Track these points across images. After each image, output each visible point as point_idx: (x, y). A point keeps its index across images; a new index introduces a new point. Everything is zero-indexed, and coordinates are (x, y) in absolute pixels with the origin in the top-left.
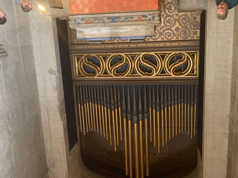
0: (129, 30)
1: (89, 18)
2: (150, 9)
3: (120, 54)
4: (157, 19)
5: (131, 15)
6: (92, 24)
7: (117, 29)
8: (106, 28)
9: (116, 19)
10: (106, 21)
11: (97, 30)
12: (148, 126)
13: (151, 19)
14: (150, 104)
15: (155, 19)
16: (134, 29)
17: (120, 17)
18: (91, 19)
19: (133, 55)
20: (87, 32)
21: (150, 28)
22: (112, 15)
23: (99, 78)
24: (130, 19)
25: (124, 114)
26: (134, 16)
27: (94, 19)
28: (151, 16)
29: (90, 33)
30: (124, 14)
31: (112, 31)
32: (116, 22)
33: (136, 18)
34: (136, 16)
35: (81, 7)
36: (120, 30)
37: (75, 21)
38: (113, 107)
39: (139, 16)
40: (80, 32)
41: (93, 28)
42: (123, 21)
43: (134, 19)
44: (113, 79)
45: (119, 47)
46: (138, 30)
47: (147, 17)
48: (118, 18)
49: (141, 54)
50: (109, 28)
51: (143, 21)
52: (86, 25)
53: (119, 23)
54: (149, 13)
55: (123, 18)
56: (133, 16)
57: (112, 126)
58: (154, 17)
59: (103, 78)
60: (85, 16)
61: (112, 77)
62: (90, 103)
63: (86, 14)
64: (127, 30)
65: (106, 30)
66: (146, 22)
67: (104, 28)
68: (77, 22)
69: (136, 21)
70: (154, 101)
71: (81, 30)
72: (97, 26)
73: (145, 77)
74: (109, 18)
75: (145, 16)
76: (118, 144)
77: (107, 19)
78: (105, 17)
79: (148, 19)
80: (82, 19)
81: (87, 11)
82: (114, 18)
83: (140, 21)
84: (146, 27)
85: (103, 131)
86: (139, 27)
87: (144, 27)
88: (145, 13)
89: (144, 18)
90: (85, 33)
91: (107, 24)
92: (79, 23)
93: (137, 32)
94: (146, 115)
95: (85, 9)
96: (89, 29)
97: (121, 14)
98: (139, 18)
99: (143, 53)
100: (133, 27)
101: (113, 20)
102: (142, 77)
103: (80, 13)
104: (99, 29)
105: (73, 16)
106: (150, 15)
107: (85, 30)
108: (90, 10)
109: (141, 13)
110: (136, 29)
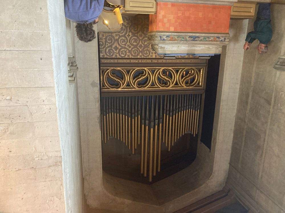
0: (203, 48)
1: (174, 35)
2: (223, 32)
3: (143, 68)
4: (227, 41)
5: (209, 36)
6: (176, 42)
7: (194, 46)
8: (185, 45)
9: (196, 38)
10: (188, 39)
11: (177, 47)
12: (162, 129)
13: (223, 40)
14: (165, 111)
15: (226, 41)
16: (207, 48)
17: (199, 37)
18: (175, 37)
19: (153, 70)
20: (168, 48)
21: (219, 48)
22: (194, 34)
23: (123, 89)
24: (207, 39)
25: (143, 121)
26: (211, 37)
27: (178, 37)
28: (224, 38)
29: (171, 49)
30: (204, 35)
31: (189, 48)
32: (196, 40)
33: (212, 38)
34: (212, 37)
35: (167, 25)
36: (196, 48)
37: (161, 37)
38: (133, 115)
39: (214, 37)
40: (161, 48)
41: (174, 45)
42: (201, 40)
43: (210, 39)
44: (136, 91)
45: (143, 62)
46: (210, 48)
47: (220, 38)
48: (198, 37)
49: (161, 69)
50: (187, 46)
51: (217, 41)
52: (171, 42)
53: (198, 42)
54: (223, 35)
55: (202, 38)
56: (209, 37)
57: (131, 132)
58: (225, 39)
59: (127, 89)
60: (170, 33)
61: (135, 88)
62: (113, 113)
63: (172, 32)
64: (201, 48)
65: (184, 48)
66: (219, 42)
67: (183, 45)
68: (162, 39)
69: (211, 41)
70: (168, 108)
71: (163, 46)
72: (180, 43)
73: (163, 88)
74: (190, 37)
75: (219, 38)
76: (136, 148)
77: (189, 37)
78: (187, 36)
79: (220, 40)
80: (167, 36)
81: (172, 29)
82: (194, 37)
83: (214, 41)
84: (217, 46)
85: (123, 137)
86: (211, 46)
87: (215, 47)
88: (219, 35)
89: (218, 39)
90: (165, 49)
91: (189, 42)
92: (164, 40)
93: (209, 51)
94: (161, 120)
95: (171, 27)
96: (170, 46)
97: (201, 35)
98: (214, 39)
99: (162, 68)
100: (207, 46)
101: (194, 39)
102: (160, 89)
103: (166, 30)
104: (178, 46)
105: (160, 33)
106: (222, 37)
107: (166, 46)
108: (175, 28)
109: (216, 35)
110: (208, 48)
